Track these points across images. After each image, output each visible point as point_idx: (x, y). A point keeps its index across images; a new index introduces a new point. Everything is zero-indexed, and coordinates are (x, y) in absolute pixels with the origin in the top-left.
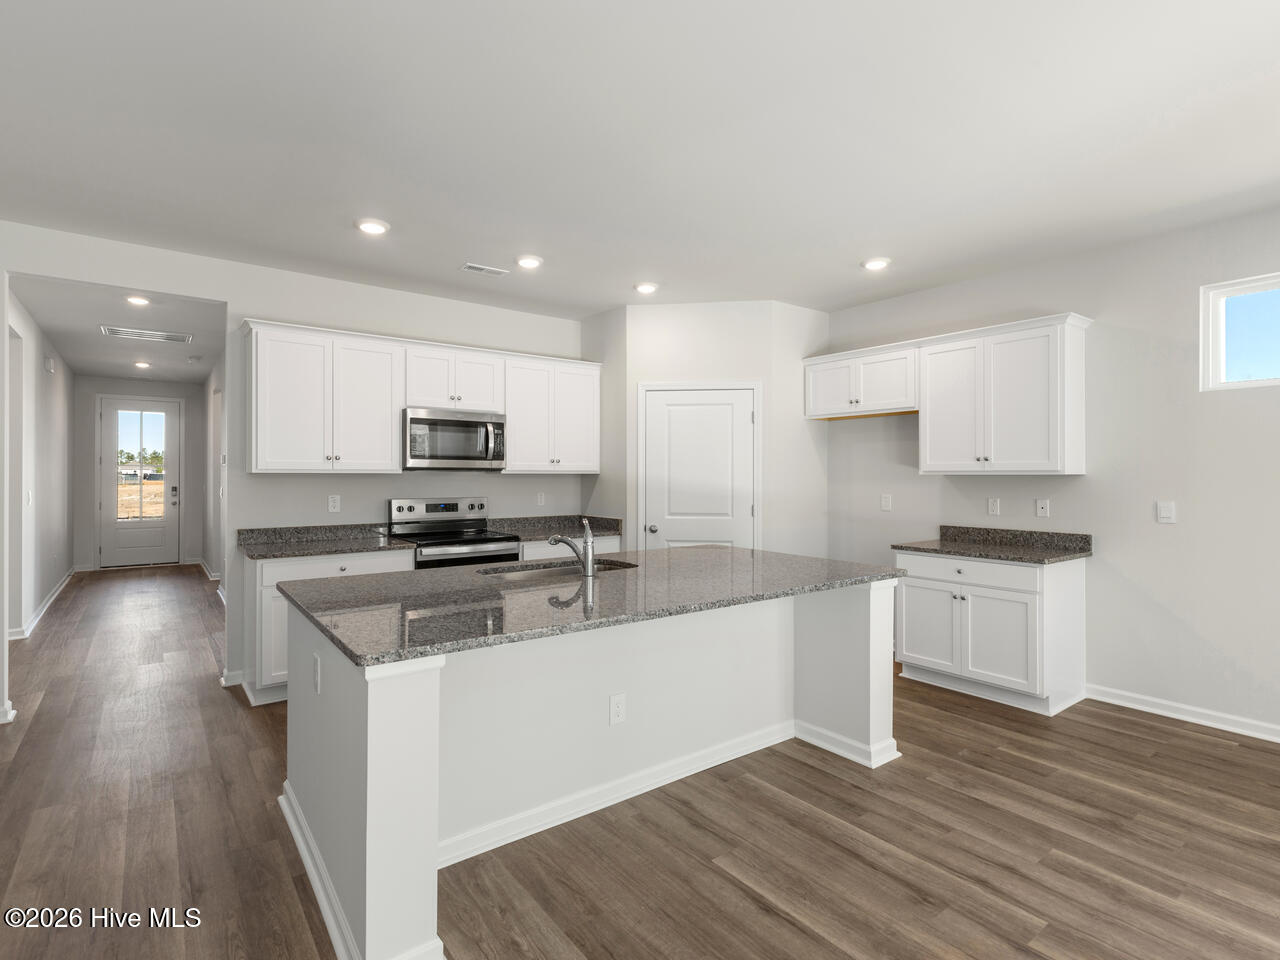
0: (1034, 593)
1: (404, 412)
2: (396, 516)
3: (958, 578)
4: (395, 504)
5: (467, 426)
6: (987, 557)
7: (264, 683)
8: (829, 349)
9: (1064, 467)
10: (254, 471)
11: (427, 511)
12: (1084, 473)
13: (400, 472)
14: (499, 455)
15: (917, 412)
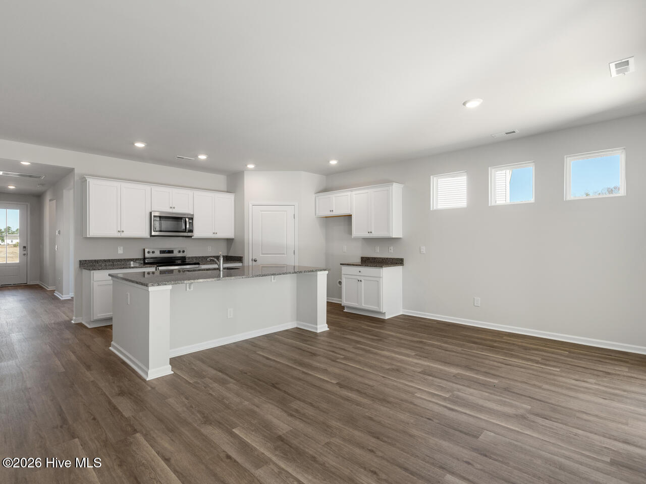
0: (380, 277)
1: (151, 213)
2: (147, 255)
3: (360, 274)
4: (146, 251)
5: (177, 219)
6: (367, 266)
7: (95, 319)
8: (326, 190)
9: (392, 234)
10: (88, 236)
11: (160, 253)
12: (401, 237)
13: (149, 237)
14: (191, 231)
15: (351, 215)
